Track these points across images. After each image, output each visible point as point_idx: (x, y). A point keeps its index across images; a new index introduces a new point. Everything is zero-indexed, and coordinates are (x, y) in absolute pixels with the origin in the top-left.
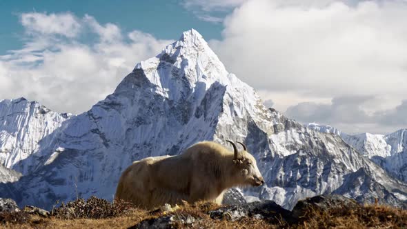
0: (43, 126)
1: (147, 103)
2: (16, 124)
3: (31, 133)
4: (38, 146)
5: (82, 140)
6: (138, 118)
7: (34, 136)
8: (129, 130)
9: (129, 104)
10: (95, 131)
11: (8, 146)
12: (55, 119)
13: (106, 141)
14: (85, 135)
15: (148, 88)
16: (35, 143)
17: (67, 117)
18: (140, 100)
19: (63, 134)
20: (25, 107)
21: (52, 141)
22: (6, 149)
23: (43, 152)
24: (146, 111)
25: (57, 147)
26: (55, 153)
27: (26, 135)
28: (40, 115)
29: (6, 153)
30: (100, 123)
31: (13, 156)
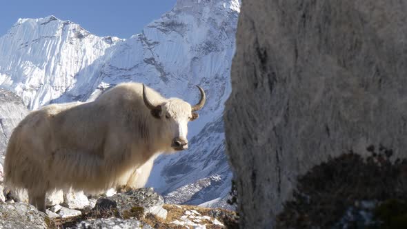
0: (80, 55)
1: (219, 22)
2: (44, 52)
3: (64, 64)
4: (74, 81)
5: (132, 73)
6: (206, 44)
7: (68, 69)
8: (194, 59)
9: (195, 25)
10: (150, 61)
11: (34, 81)
12: (96, 46)
13: (165, 74)
14: (136, 66)
15: (221, 3)
16: (69, 78)
17: (112, 42)
18: (210, 18)
19: (107, 66)
20: (56, 29)
21: (93, 74)
22: (32, 86)
23: (81, 89)
24: (216, 33)
25: (99, 83)
26: (97, 90)
27: (58, 67)
28: (75, 41)
29: (31, 90)
30: (157, 50)
31: (41, 95)
